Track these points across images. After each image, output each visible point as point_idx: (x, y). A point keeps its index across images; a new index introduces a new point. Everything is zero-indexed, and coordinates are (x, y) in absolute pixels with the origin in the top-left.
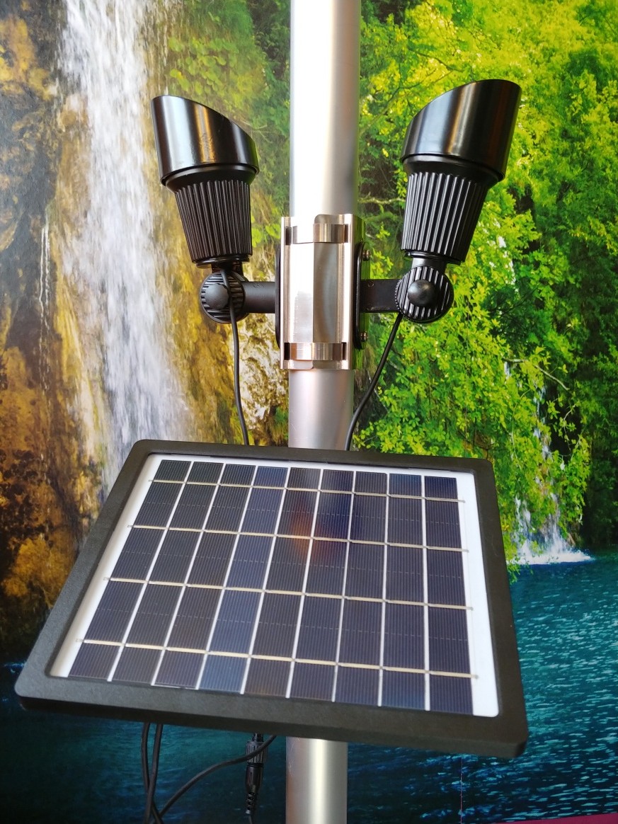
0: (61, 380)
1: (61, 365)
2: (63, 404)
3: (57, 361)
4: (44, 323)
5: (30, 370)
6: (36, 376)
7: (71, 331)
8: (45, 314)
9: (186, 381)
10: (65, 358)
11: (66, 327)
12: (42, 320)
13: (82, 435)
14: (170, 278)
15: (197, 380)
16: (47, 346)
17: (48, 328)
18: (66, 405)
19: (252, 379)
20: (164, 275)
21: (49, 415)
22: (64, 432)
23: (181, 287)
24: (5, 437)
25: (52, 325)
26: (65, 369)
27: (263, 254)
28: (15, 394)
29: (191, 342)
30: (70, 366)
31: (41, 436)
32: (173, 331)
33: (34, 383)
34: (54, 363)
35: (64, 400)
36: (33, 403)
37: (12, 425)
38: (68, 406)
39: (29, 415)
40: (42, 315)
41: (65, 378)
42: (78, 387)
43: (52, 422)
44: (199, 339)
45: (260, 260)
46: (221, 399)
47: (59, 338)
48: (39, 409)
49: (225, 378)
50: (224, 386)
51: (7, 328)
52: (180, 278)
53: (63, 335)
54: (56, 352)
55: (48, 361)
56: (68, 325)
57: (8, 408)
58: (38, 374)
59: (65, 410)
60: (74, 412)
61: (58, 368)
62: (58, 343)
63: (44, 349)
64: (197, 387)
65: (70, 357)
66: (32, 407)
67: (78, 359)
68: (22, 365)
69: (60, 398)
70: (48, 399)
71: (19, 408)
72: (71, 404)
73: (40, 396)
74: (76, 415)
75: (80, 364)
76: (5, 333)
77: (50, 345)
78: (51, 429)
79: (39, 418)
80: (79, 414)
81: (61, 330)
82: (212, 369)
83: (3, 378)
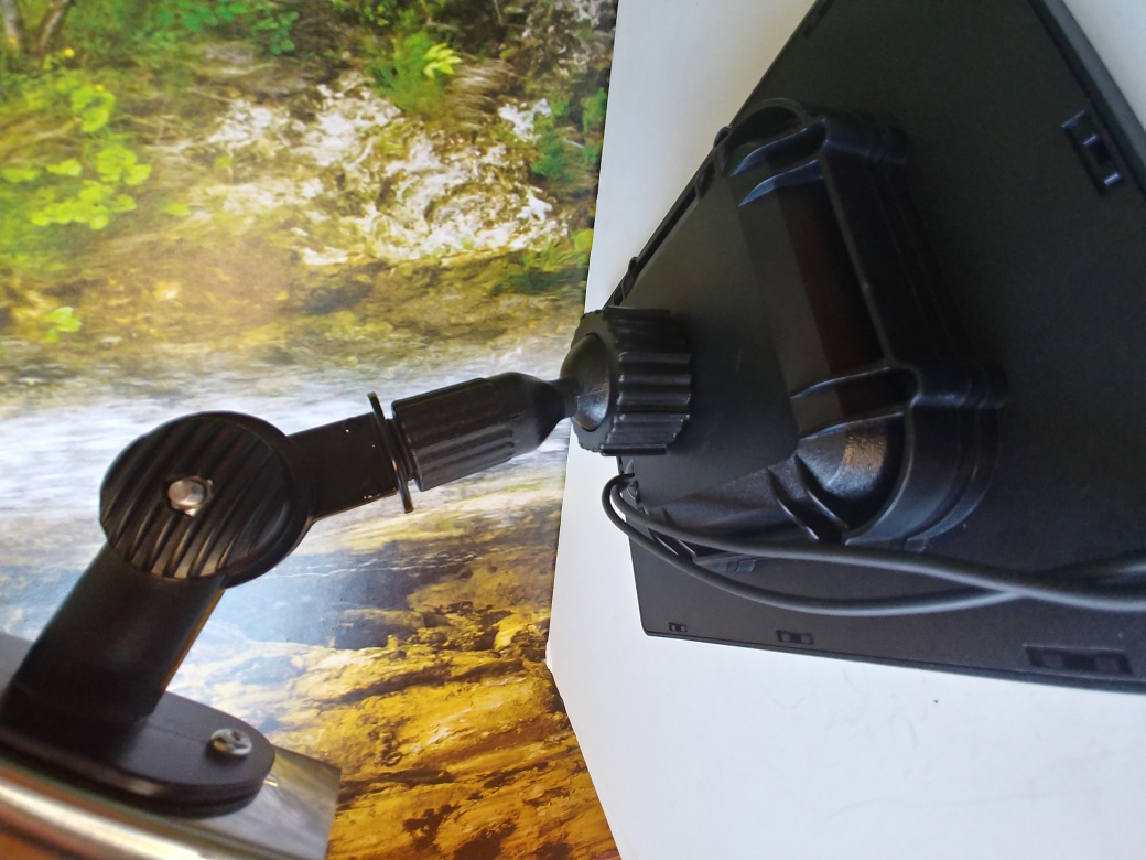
9: (470, 349)
14: (260, 369)
15: (468, 329)
19: (470, 217)
20: (254, 380)
23: (277, 350)
29: (393, 336)
32: (372, 368)
44: (386, 320)
45: (184, 160)
46: (506, 285)
49: (465, 274)
50: (482, 277)
52: (257, 349)
56: (367, 534)
64: (481, 329)
82: (448, 297)
83: (454, 608)
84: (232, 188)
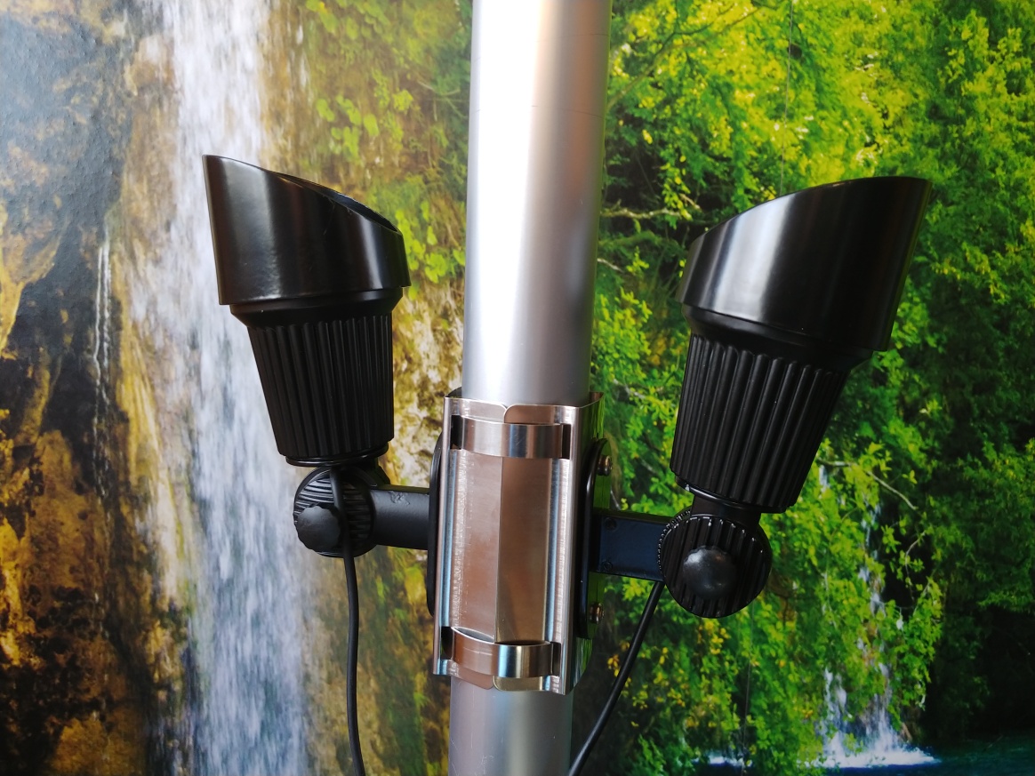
0: (127, 483)
1: (126, 460)
2: (129, 519)
3: (121, 454)
4: (101, 394)
5: (78, 467)
6: (87, 475)
7: (143, 408)
8: (102, 380)
10: (133, 449)
11: (135, 401)
12: (97, 391)
13: (159, 566)
16: (104, 429)
17: (108, 402)
18: (134, 519)
21: (107, 535)
22: (131, 562)
24: (39, 567)
25: (113, 397)
26: (133, 465)
27: (449, 293)
28: (56, 502)
30: (141, 461)
31: (96, 566)
33: (86, 486)
34: (117, 455)
35: (132, 512)
36: (83, 516)
37: (50, 550)
38: (137, 520)
39: (77, 534)
40: (98, 382)
41: (133, 479)
42: (152, 493)
43: (112, 546)
47: (124, 418)
48: (92, 525)
51: (43, 401)
53: (131, 414)
54: (120, 440)
55: (107, 452)
57: (44, 523)
58: (92, 473)
59: (133, 528)
60: (146, 532)
61: (122, 463)
62: (122, 426)
63: (100, 433)
65: (141, 448)
66: (82, 522)
67: (154, 451)
68: (67, 458)
69: (125, 510)
70: (106, 512)
71: (62, 524)
72: (142, 519)
73: (93, 505)
74: (150, 535)
75: (157, 457)
76: (40, 409)
77: (110, 428)
78: (110, 557)
79: (93, 540)
80: (153, 534)
81: (127, 405)
83: (36, 477)
84: (429, 327)
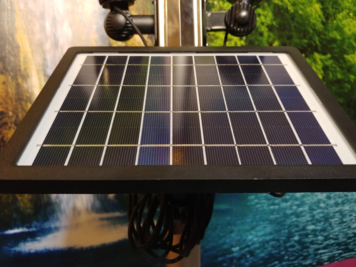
0: (20, 70)
4: (8, 37)
6: (5, 68)
7: (25, 42)
10: (22, 58)
11: (21, 39)
16: (11, 50)
17: (11, 40)
22: (23, 100)
26: (22, 64)
30: (25, 62)
34: (16, 60)
35: (22, 81)
38: (25, 84)
39: (2, 90)
40: (7, 33)
41: (22, 69)
42: (30, 74)
43: (16, 94)
47: (18, 47)
48: (7, 87)
53: (20, 45)
59: (23, 87)
60: (28, 88)
61: (18, 63)
63: (9, 52)
66: (4, 85)
67: (30, 58)
69: (20, 80)
70: (13, 81)
73: (8, 79)
75: (31, 61)
78: (15, 98)
79: (8, 92)
81: (19, 41)
